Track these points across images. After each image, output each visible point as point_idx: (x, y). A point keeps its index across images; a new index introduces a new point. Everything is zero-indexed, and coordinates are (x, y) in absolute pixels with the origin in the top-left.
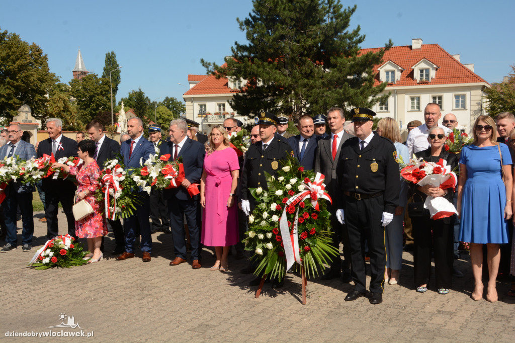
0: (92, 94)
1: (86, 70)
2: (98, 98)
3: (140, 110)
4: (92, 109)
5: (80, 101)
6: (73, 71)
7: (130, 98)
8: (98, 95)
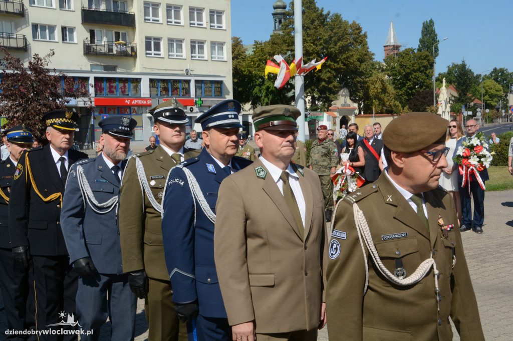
0: (409, 71)
1: (399, 44)
2: (415, 76)
3: (462, 86)
4: (408, 88)
5: (395, 79)
6: (384, 46)
7: (450, 72)
8: (415, 72)
